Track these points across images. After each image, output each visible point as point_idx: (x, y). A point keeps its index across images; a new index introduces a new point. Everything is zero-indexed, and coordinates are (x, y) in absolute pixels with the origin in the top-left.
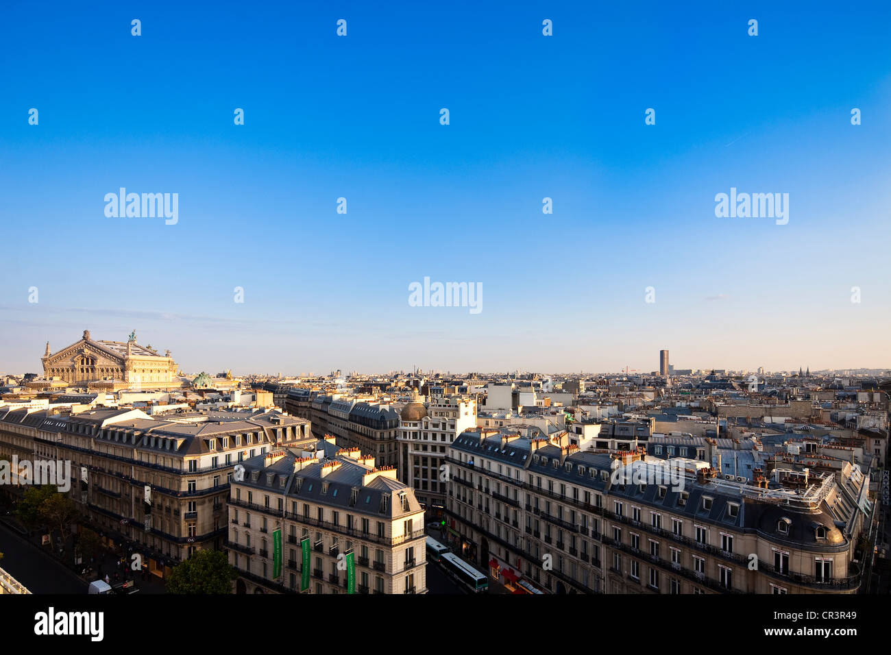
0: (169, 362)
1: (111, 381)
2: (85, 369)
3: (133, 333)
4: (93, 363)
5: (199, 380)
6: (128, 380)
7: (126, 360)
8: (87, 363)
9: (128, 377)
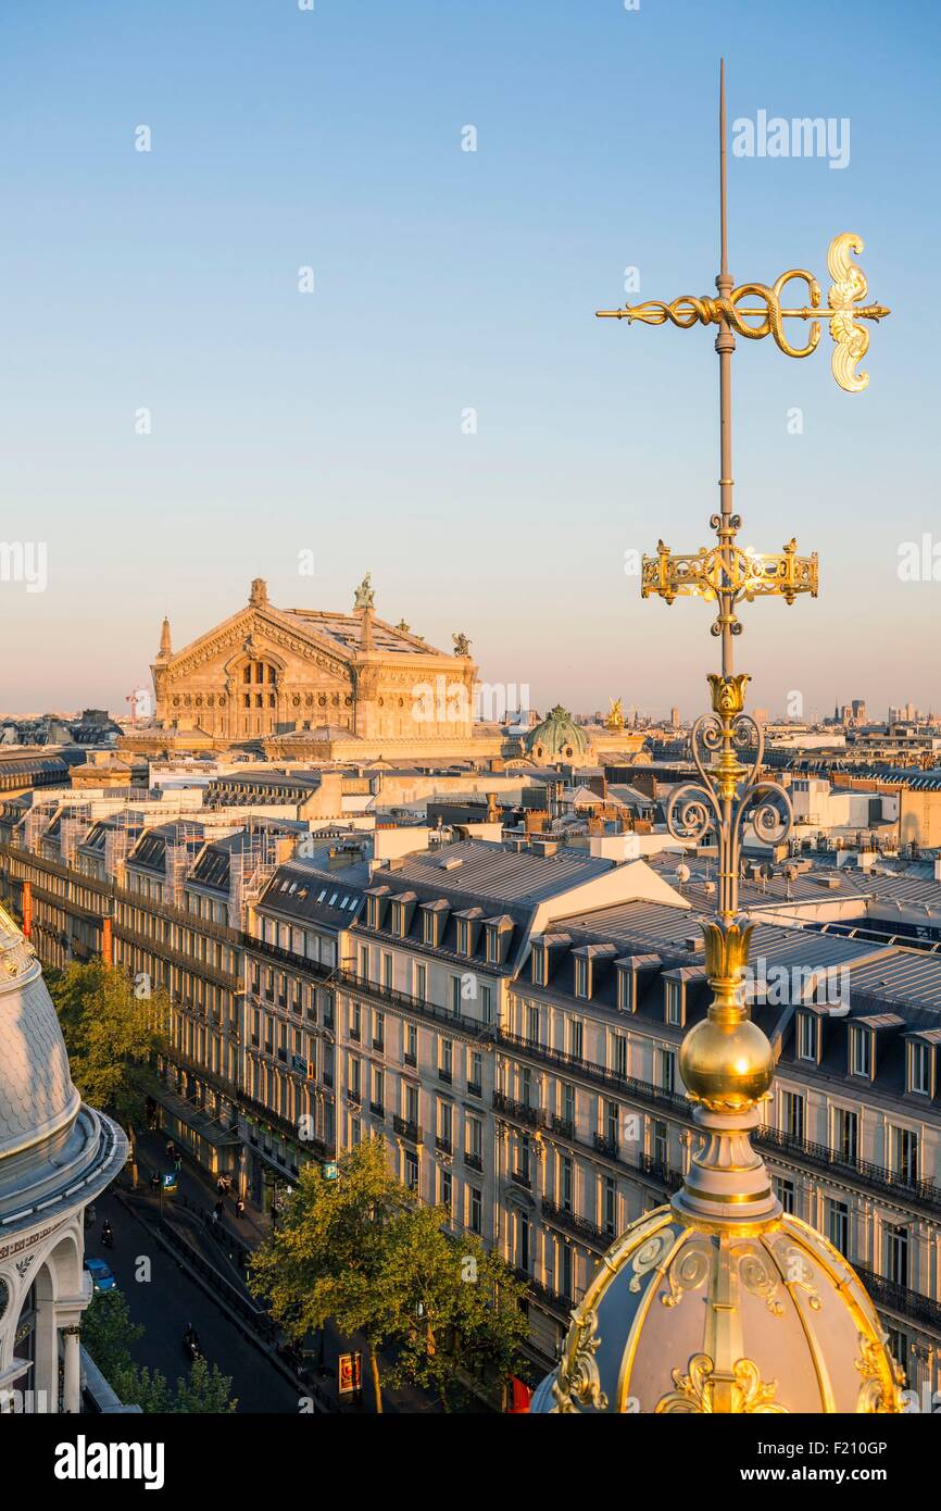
0: (465, 673)
1: (323, 735)
2: (253, 698)
3: (365, 584)
4: (273, 680)
5: (549, 733)
6: (364, 731)
7: (361, 667)
8: (260, 680)
9: (364, 722)
